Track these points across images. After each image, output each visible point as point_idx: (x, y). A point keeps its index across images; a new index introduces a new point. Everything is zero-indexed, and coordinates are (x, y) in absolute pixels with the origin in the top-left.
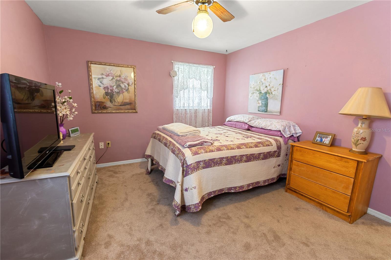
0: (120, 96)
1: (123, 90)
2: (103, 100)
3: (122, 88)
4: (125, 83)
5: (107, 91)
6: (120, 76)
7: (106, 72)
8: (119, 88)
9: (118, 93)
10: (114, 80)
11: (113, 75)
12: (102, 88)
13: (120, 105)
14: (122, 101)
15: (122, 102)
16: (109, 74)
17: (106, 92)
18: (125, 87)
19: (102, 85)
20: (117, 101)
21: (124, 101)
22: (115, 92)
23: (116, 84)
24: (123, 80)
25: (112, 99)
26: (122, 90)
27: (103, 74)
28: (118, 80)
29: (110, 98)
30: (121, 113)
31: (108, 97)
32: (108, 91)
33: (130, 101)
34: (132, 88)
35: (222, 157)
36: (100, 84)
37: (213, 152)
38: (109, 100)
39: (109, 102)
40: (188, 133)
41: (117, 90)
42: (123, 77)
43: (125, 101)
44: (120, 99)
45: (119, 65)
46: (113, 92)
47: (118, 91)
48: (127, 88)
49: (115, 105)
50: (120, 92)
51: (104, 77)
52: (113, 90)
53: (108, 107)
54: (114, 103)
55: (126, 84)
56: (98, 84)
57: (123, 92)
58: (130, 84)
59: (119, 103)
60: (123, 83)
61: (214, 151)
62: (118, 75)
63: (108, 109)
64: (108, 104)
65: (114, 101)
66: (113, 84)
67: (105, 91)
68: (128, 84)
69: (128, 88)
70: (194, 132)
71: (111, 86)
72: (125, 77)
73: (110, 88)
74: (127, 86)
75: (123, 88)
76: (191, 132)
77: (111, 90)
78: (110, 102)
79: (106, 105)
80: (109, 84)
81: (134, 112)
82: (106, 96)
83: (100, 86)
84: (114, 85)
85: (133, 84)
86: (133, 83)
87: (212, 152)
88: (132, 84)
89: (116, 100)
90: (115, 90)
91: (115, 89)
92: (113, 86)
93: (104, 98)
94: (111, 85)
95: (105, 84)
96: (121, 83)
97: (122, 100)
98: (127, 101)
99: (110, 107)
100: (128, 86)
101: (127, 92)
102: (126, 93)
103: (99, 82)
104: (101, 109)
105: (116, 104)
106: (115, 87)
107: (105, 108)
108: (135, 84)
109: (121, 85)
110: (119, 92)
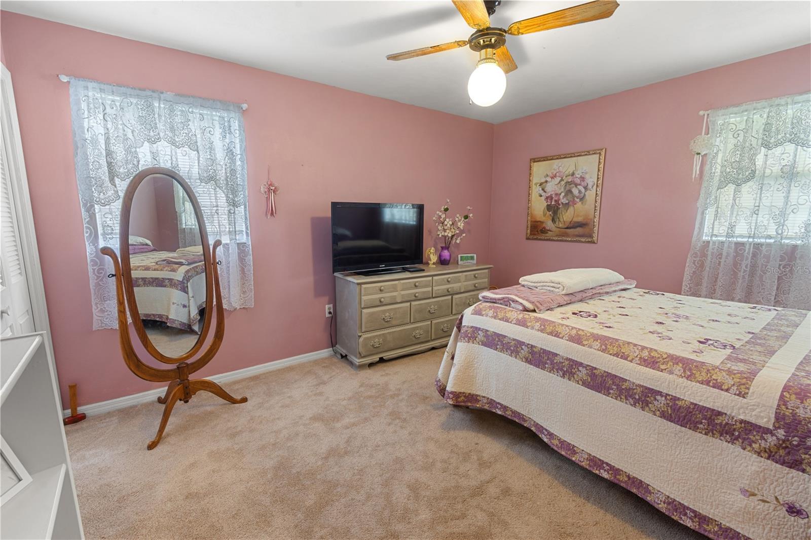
0: (568, 211)
1: (576, 199)
2: (543, 219)
3: (574, 196)
4: (580, 185)
5: (549, 203)
6: (573, 174)
7: (553, 171)
8: (570, 196)
9: (567, 205)
10: (563, 183)
11: (562, 174)
12: (543, 198)
13: (566, 227)
14: (570, 220)
15: (571, 222)
16: (556, 174)
17: (548, 205)
18: (579, 192)
19: (543, 194)
20: (562, 220)
21: (574, 220)
22: (562, 203)
23: (565, 189)
24: (578, 181)
25: (555, 217)
26: (574, 200)
27: (547, 176)
28: (569, 182)
29: (552, 215)
30: (566, 241)
31: (551, 213)
32: (551, 202)
33: (584, 220)
34: (590, 195)
35: (520, 341)
36: (541, 193)
37: (506, 323)
38: (551, 218)
39: (551, 222)
40: (539, 284)
41: (565, 201)
42: (578, 174)
43: (576, 219)
44: (567, 216)
45: (573, 155)
46: (559, 205)
47: (567, 202)
48: (582, 195)
49: (559, 228)
50: (571, 203)
51: (549, 179)
52: (559, 200)
53: (548, 230)
54: (557, 223)
55: (582, 188)
56: (539, 192)
57: (574, 203)
58: (590, 186)
59: (565, 224)
60: (576, 185)
61: (510, 321)
62: (571, 173)
63: (547, 233)
64: (549, 225)
65: (557, 220)
66: (561, 190)
67: (546, 204)
68: (586, 188)
69: (585, 194)
70: (552, 285)
71: (556, 194)
72: (581, 174)
73: (555, 198)
74: (583, 190)
75: (576, 196)
76: (544, 284)
77: (556, 201)
78: (553, 221)
79: (546, 226)
80: (554, 191)
81: (589, 242)
82: (548, 212)
83: (541, 196)
84: (562, 192)
85: (595, 186)
86: (594, 184)
87: (505, 321)
88: (593, 187)
89: (561, 217)
90: (563, 201)
91: (563, 198)
92: (560, 194)
93: (545, 215)
94: (557, 192)
95: (547, 191)
96: (573, 187)
97: (572, 218)
98: (580, 219)
99: (551, 231)
100: (586, 192)
101: (582, 203)
102: (579, 205)
103: (541, 189)
104: (538, 233)
105: (560, 225)
106: (563, 194)
107: (544, 231)
108: (597, 186)
109: (573, 190)
110: (569, 203)
